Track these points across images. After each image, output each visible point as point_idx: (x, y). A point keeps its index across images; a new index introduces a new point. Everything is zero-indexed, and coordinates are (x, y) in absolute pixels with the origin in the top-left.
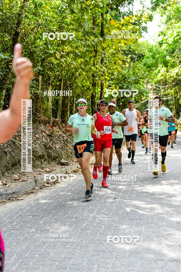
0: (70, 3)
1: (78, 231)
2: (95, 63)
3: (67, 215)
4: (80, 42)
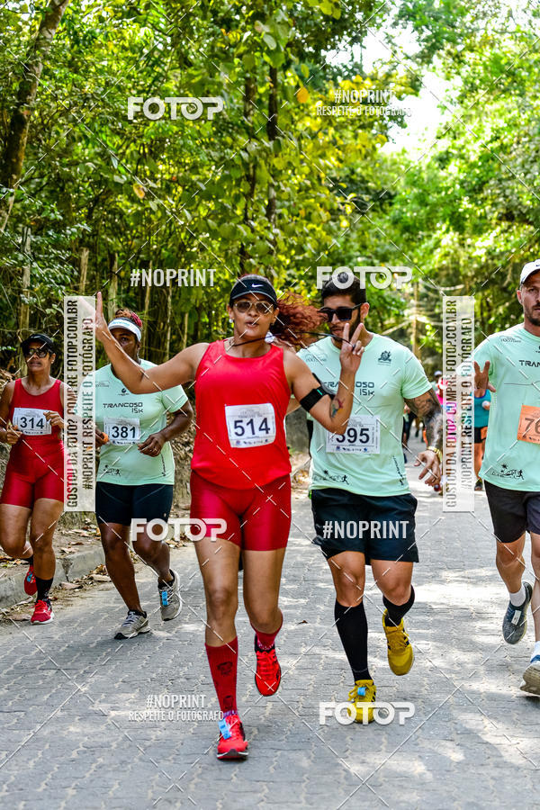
0: (178, 36)
2: (249, 215)
3: (160, 670)
4: (207, 151)
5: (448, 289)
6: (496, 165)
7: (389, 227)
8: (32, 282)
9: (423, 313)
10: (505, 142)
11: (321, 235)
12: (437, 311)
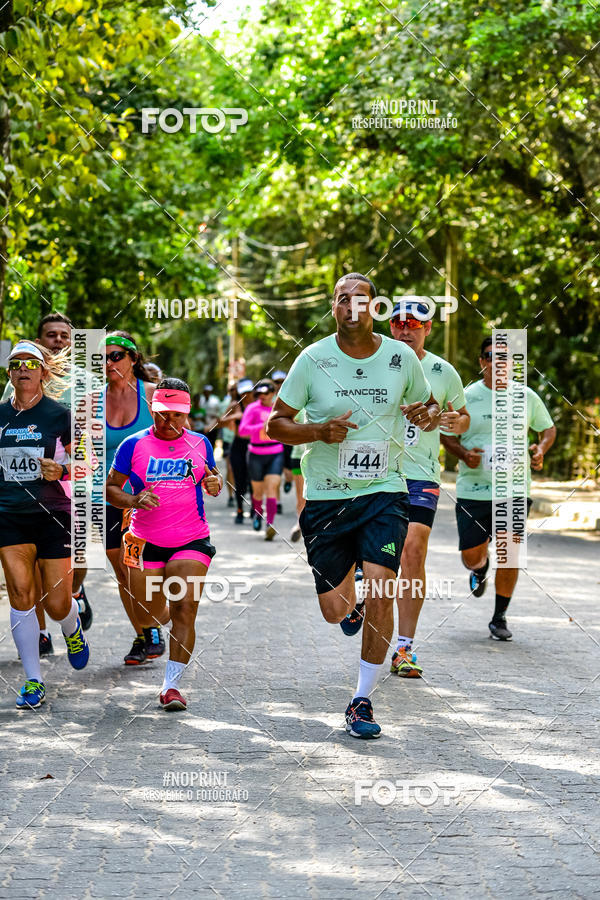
5: (284, 249)
6: (349, 66)
7: (189, 156)
9: (247, 285)
10: (363, 30)
11: (82, 172)
12: (268, 282)
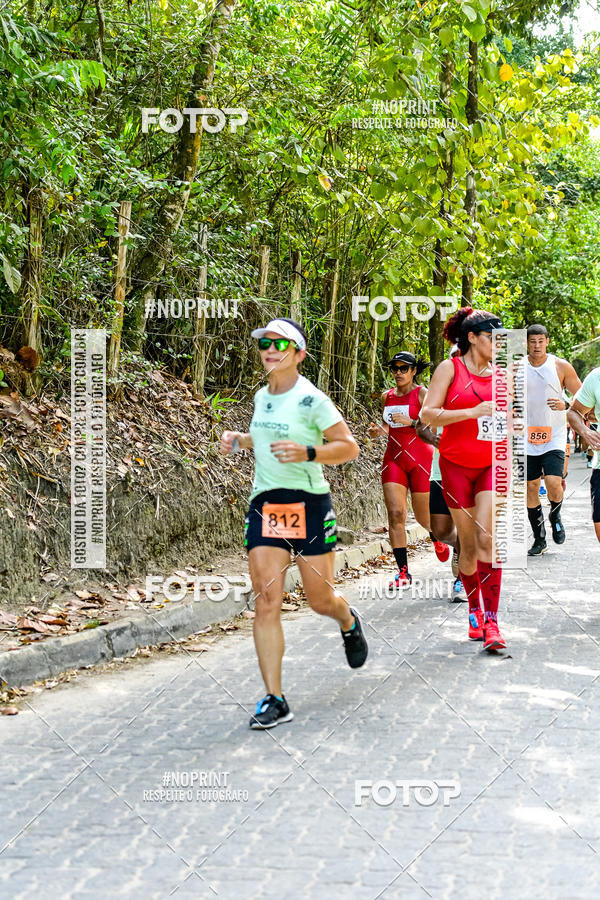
0: (368, 10)
1: (387, 759)
2: (446, 207)
4: (399, 137)
8: (209, 284)
11: (526, 229)
